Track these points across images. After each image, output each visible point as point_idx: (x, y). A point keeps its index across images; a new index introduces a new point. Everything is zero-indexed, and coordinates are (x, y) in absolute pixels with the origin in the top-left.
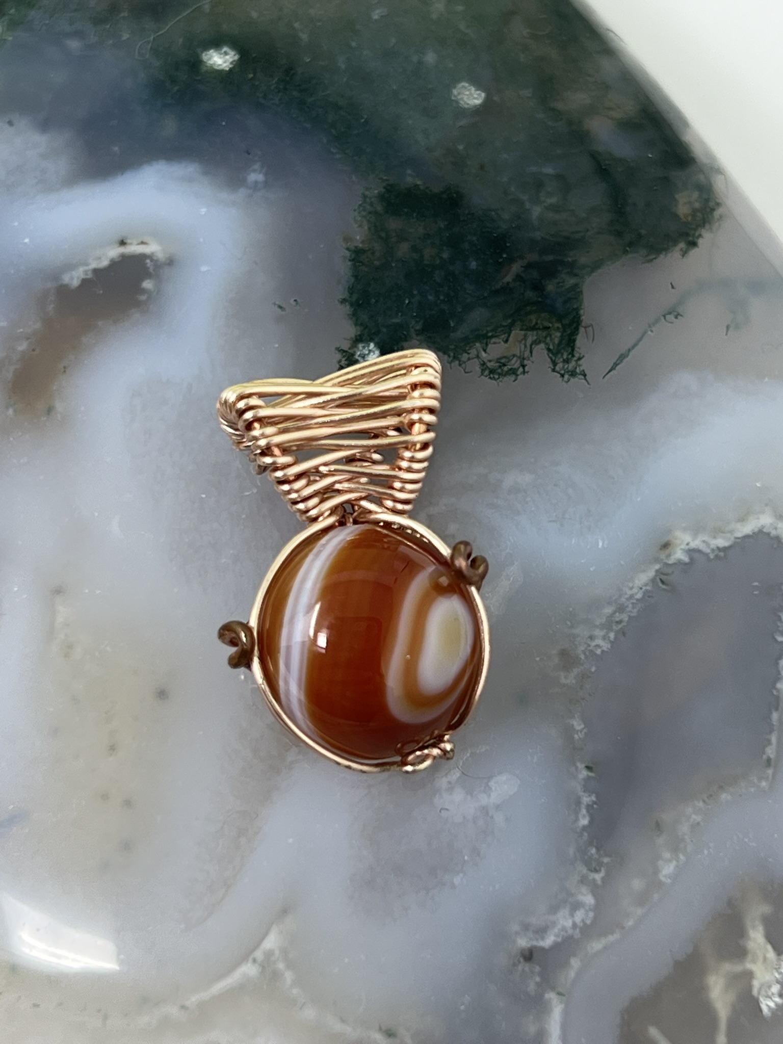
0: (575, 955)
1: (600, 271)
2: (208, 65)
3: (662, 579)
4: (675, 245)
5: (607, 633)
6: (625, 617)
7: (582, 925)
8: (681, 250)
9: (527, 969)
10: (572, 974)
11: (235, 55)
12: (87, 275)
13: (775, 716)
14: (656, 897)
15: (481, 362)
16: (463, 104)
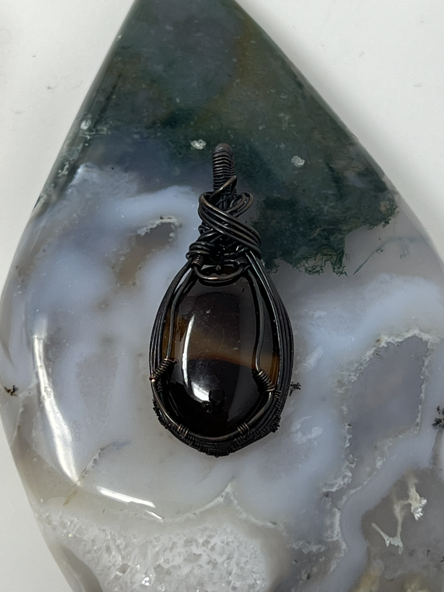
0: (345, 495)
1: (351, 233)
2: (194, 147)
3: (377, 353)
4: (381, 223)
5: (356, 374)
6: (363, 368)
7: (347, 483)
8: (383, 225)
9: (326, 500)
10: (344, 501)
11: (204, 143)
12: (147, 230)
13: (420, 407)
14: (375, 473)
15: (305, 268)
16: (296, 164)
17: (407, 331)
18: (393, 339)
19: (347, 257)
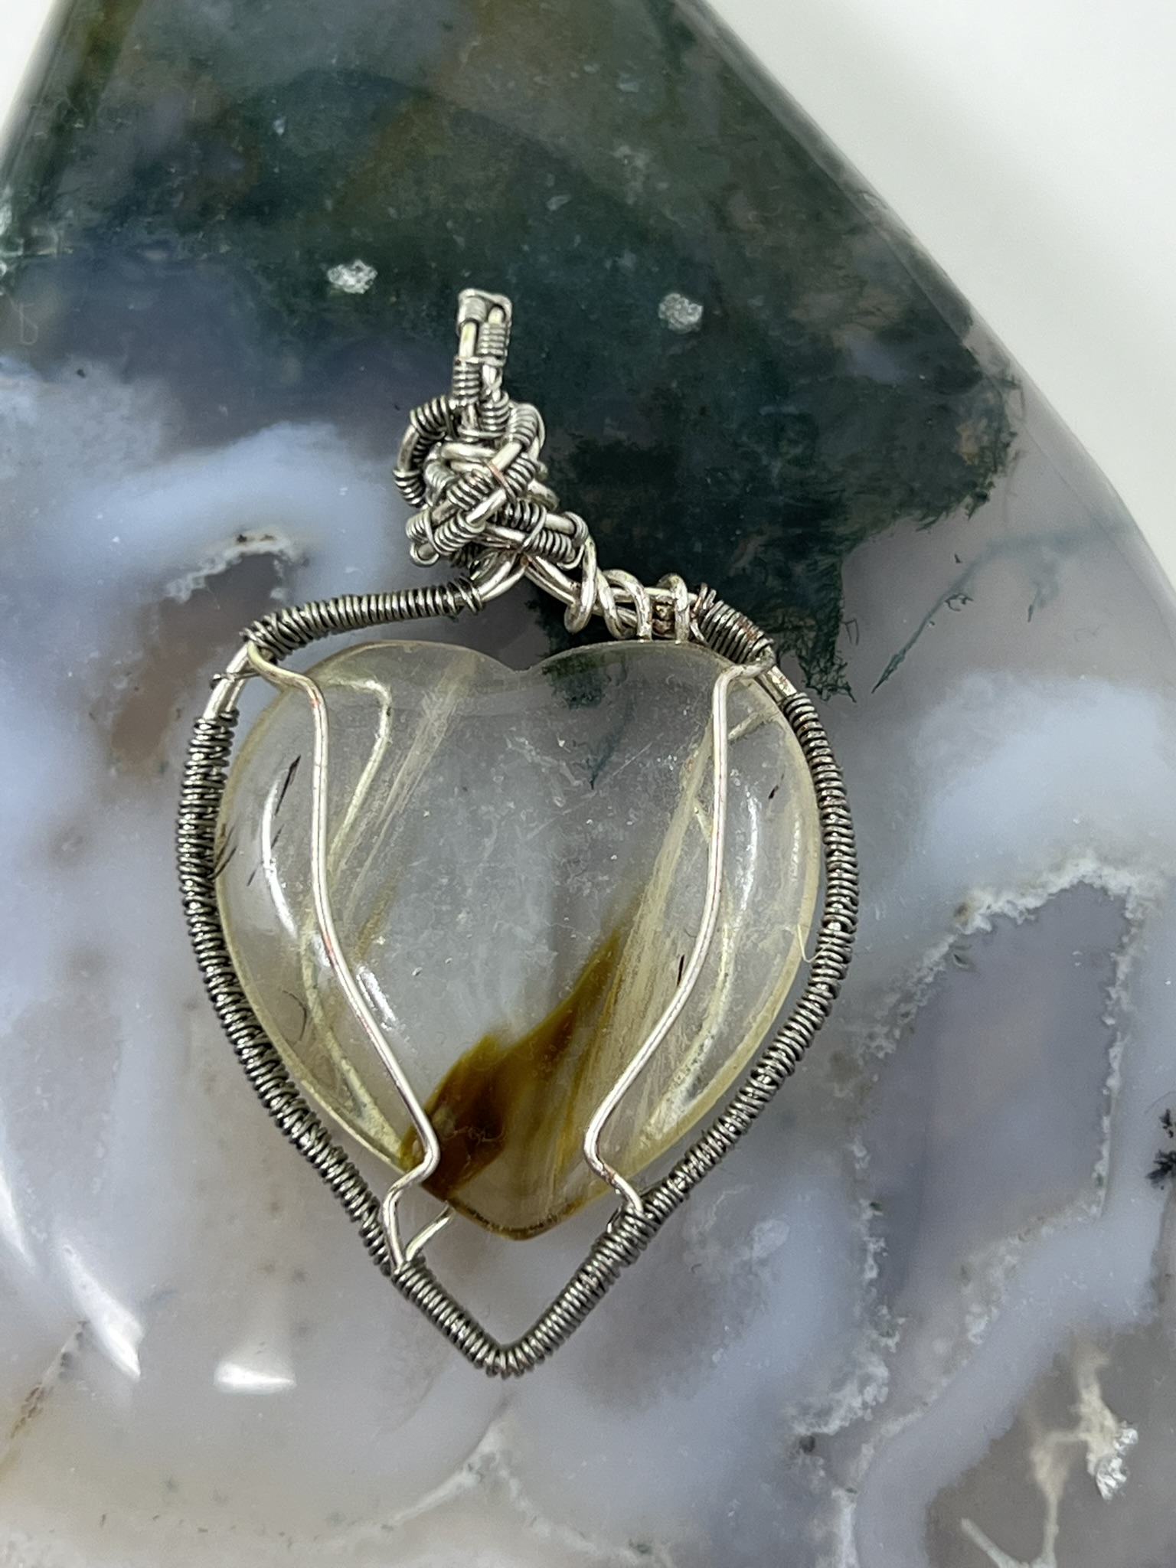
0: (867, 1442)
1: (863, 545)
2: (336, 287)
3: (958, 956)
4: (959, 501)
5: (891, 1029)
6: (912, 1008)
7: (874, 1403)
8: (967, 508)
9: (808, 1461)
10: (864, 1465)
11: (370, 271)
12: (198, 584)
13: (1106, 1122)
14: (965, 1362)
16: (673, 324)
17: (1058, 868)
18: (1009, 902)
19: (849, 630)
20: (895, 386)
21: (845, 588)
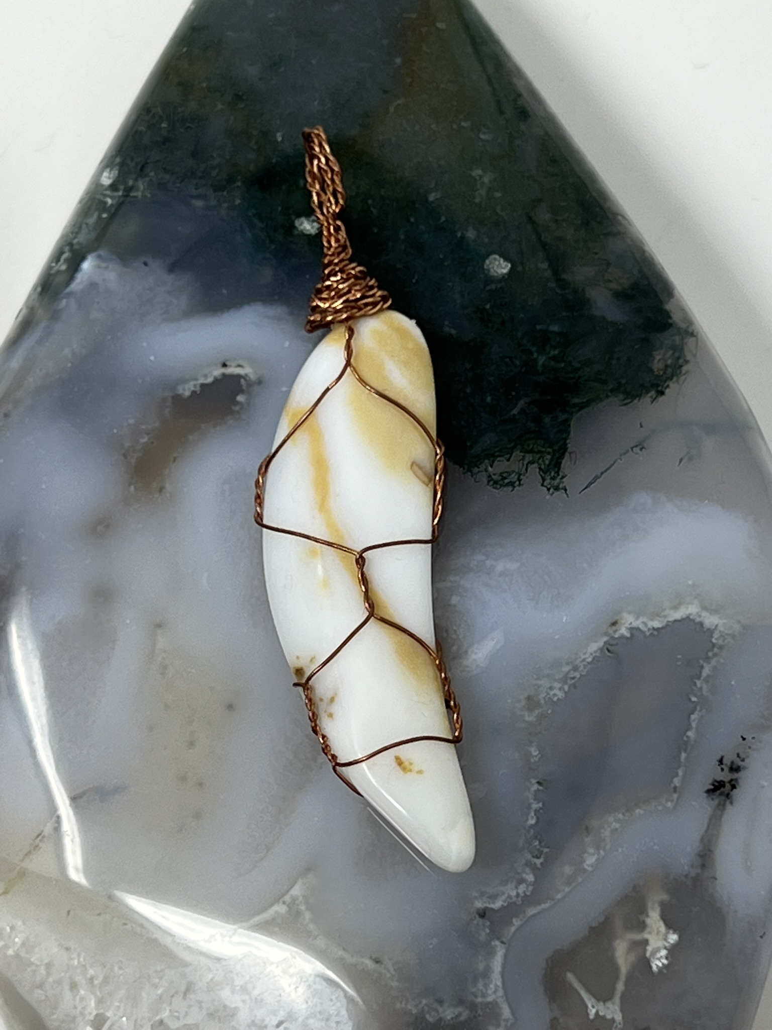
0: (517, 917)
1: (586, 410)
2: (299, 229)
3: (608, 648)
4: (648, 392)
5: (563, 685)
6: (577, 675)
7: (523, 895)
8: (651, 397)
9: (480, 923)
10: (513, 929)
12: (196, 388)
13: (683, 755)
14: (580, 879)
15: (488, 475)
16: (492, 273)
17: (676, 608)
18: (643, 623)
19: (570, 457)
20: (619, 324)
21: (572, 433)
